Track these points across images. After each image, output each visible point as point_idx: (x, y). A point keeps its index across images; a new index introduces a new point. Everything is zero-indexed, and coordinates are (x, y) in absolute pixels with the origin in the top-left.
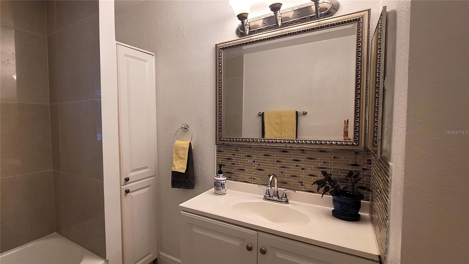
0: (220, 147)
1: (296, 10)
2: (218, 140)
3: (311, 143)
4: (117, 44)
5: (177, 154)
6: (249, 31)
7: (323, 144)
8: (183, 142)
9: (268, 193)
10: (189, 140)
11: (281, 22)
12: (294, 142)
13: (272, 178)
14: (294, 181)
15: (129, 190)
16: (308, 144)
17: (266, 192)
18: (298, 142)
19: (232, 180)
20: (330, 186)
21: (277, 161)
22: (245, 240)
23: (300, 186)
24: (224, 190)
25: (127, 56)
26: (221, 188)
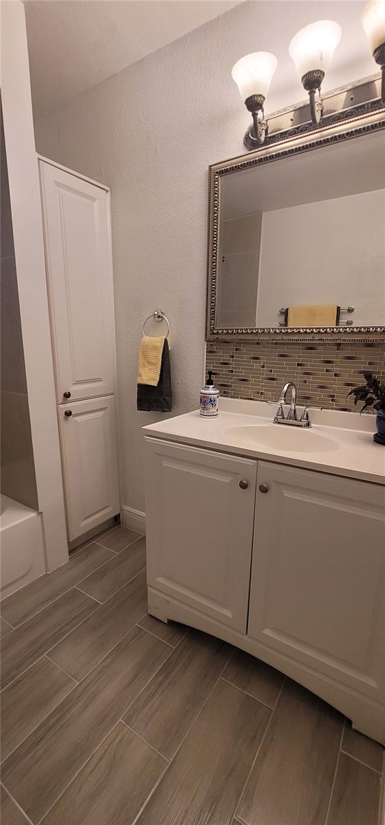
0: (212, 345)
1: (350, 90)
2: (208, 334)
3: (352, 331)
4: (39, 159)
5: (145, 356)
6: (265, 138)
7: (372, 333)
8: (155, 339)
9: (280, 414)
10: (164, 335)
11: (322, 116)
12: (326, 332)
13: (288, 387)
14: (321, 394)
15: (71, 412)
16: (348, 333)
17: (278, 412)
18: (333, 332)
19: (228, 397)
20: (374, 396)
21: (299, 365)
22: (238, 474)
23: (331, 402)
24: (215, 410)
25: (58, 184)
26: (209, 406)
